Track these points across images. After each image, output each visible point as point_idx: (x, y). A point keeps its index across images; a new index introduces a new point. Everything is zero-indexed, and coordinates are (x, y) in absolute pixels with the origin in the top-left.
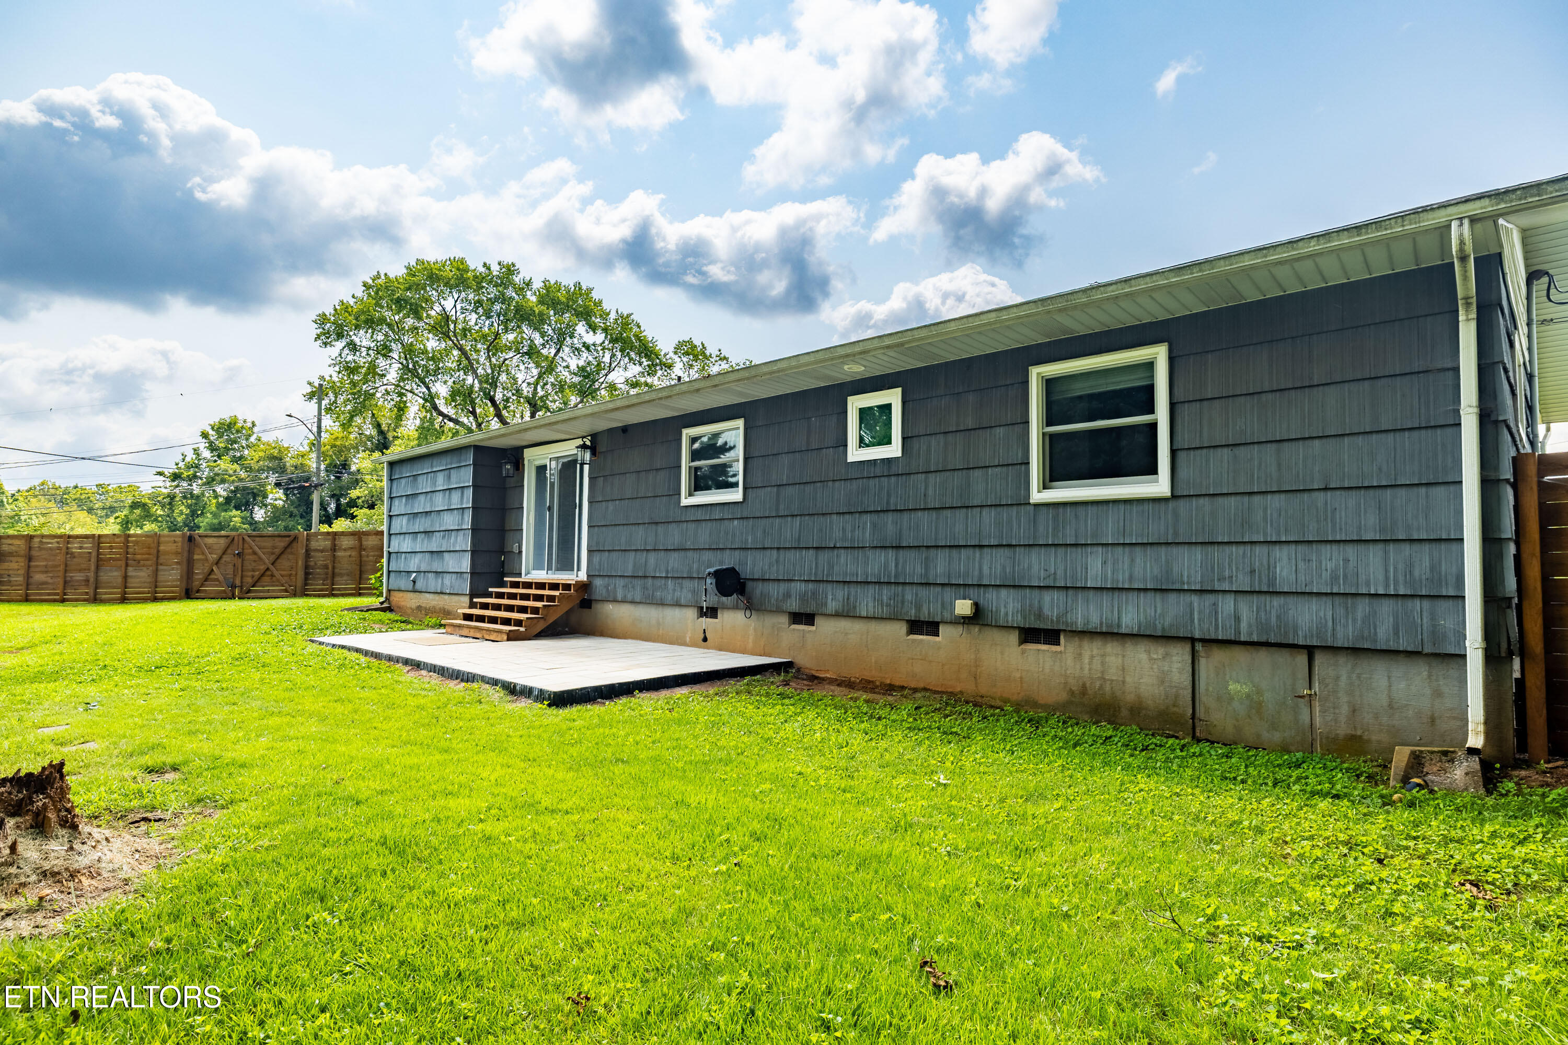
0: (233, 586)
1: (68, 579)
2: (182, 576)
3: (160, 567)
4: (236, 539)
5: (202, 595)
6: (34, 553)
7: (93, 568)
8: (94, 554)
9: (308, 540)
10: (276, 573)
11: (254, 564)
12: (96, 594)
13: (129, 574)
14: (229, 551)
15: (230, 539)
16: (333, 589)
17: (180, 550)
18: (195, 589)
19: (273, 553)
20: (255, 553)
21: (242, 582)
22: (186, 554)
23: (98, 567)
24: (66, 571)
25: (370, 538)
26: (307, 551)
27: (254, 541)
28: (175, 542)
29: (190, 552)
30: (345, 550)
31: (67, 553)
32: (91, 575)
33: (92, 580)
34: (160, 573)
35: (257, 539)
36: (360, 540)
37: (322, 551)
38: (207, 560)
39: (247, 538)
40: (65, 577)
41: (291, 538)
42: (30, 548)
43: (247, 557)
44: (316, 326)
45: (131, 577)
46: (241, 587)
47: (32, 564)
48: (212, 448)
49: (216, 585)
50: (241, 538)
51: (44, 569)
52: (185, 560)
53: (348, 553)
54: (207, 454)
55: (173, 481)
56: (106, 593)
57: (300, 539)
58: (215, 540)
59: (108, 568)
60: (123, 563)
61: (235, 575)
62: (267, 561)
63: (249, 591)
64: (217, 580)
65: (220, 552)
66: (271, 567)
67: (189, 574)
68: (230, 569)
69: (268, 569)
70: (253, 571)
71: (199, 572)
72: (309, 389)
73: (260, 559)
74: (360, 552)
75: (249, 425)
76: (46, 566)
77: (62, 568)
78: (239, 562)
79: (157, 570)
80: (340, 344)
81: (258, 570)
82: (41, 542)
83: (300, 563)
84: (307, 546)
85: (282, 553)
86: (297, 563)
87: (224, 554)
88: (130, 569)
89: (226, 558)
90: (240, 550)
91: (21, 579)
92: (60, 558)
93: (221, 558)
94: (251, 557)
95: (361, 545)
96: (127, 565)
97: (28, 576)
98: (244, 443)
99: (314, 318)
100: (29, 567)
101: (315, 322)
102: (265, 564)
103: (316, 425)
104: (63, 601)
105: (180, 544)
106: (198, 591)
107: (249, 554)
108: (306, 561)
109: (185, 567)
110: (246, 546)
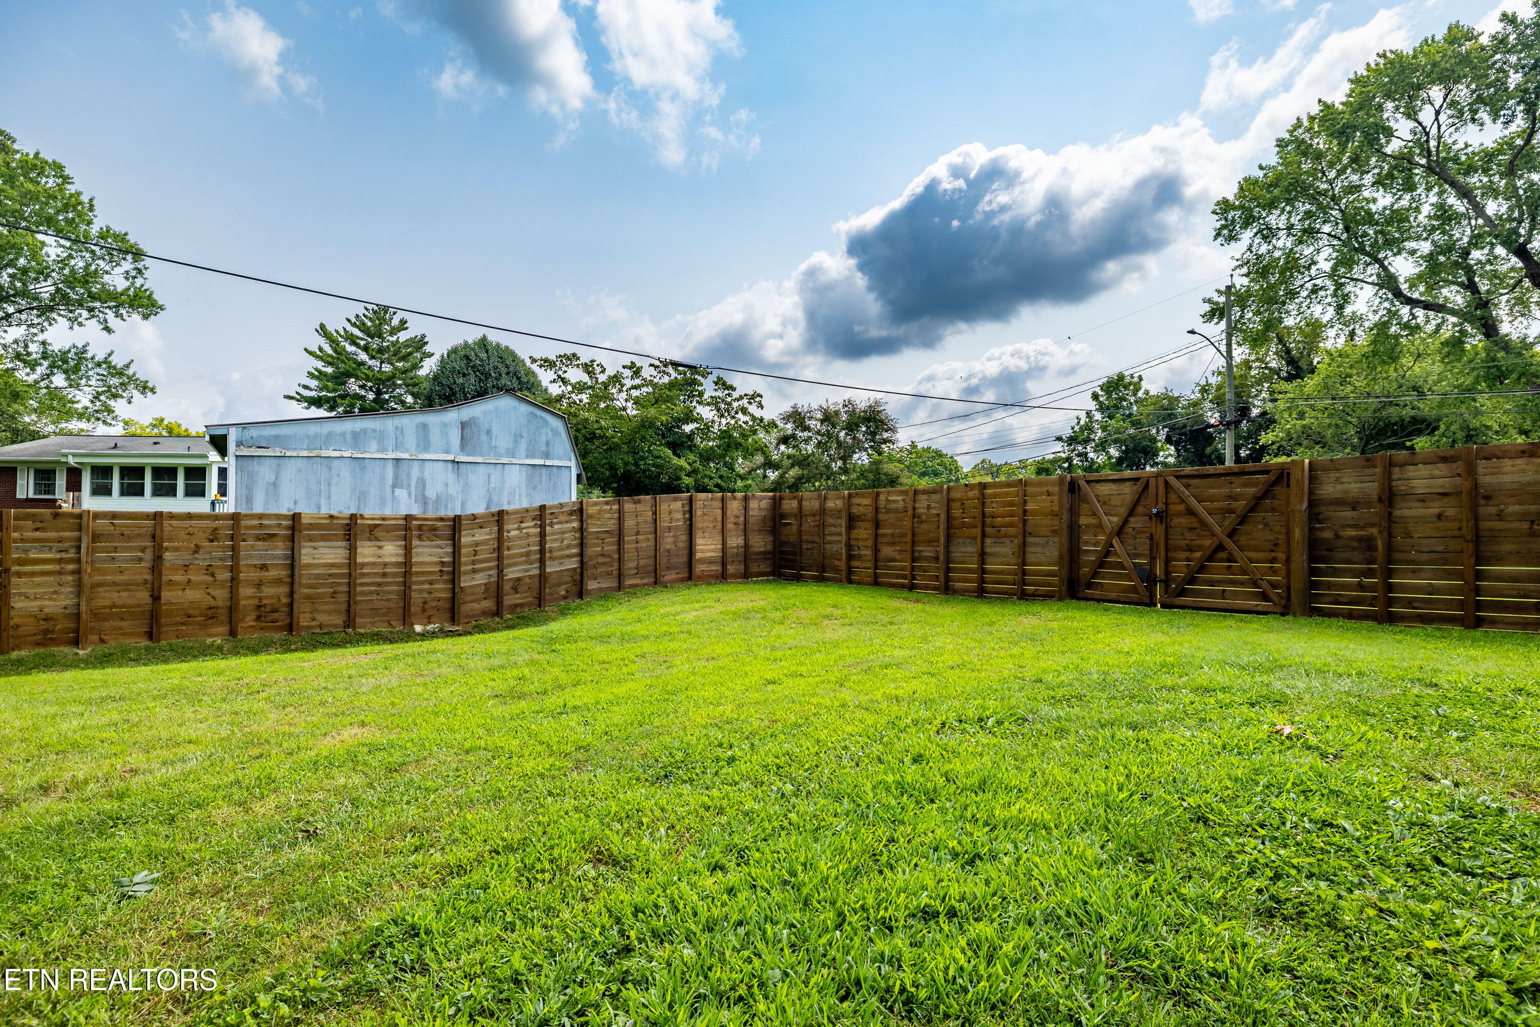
0: (1150, 579)
1: (917, 554)
2: (1061, 557)
3: (1030, 540)
4: (1152, 482)
5: (1097, 593)
6: (882, 517)
7: (942, 539)
8: (943, 517)
9: (1312, 479)
10: (1237, 554)
11: (1188, 535)
12: (947, 579)
13: (987, 550)
14: (1140, 509)
15: (1139, 487)
16: (1391, 602)
17: (1056, 509)
18: (1083, 581)
19: (1230, 511)
20: (1190, 512)
21: (1167, 572)
22: (1065, 516)
23: (949, 538)
24: (913, 543)
25: (1507, 464)
26: (1312, 504)
27: (1187, 486)
28: (1049, 494)
29: (1074, 512)
30: (1423, 499)
31: (914, 516)
32: (941, 549)
33: (942, 557)
34: (1030, 549)
35: (1194, 482)
36: (1471, 470)
37: (1354, 505)
38: (1100, 526)
39: (1173, 481)
40: (913, 551)
41: (1272, 477)
42: (877, 509)
43: (1176, 521)
44: (1216, 217)
45: (991, 554)
46: (1166, 582)
47: (880, 531)
48: (1102, 408)
49: (1119, 577)
50: (1161, 480)
51: (890, 540)
52: (1065, 526)
53: (1433, 510)
54: (1098, 416)
55: (1070, 445)
56: (959, 580)
57: (1295, 475)
58: (1113, 486)
59: (960, 540)
60: (977, 531)
61: (1153, 558)
62: (1218, 530)
63: (1182, 592)
64: (1121, 566)
65: (1123, 511)
66: (1229, 543)
67: (1073, 552)
68: (1143, 544)
69: (1220, 547)
70: (1190, 549)
71: (1091, 547)
72: (1207, 307)
73: (1203, 524)
74: (1474, 507)
75: (1136, 380)
76: (893, 536)
77: (909, 537)
78: (1159, 531)
79: (1024, 545)
80: (1247, 236)
81: (1200, 548)
82: (887, 500)
83: (1297, 533)
84: (1311, 492)
85: (1253, 509)
86: (1288, 533)
87: (1131, 513)
88: (988, 541)
89: (1136, 522)
90: (1161, 506)
91: (869, 552)
92: (907, 523)
93: (1125, 522)
94: (1184, 521)
95: (1476, 485)
96: (984, 535)
97: (876, 551)
98: (1132, 399)
99: (1213, 207)
100: (877, 536)
101: (1214, 212)
102: (1213, 534)
103: (1224, 342)
104: (912, 587)
105: (1056, 498)
106: (1089, 585)
107: (1179, 514)
108: (1311, 530)
109: (1065, 539)
110: (1173, 497)
